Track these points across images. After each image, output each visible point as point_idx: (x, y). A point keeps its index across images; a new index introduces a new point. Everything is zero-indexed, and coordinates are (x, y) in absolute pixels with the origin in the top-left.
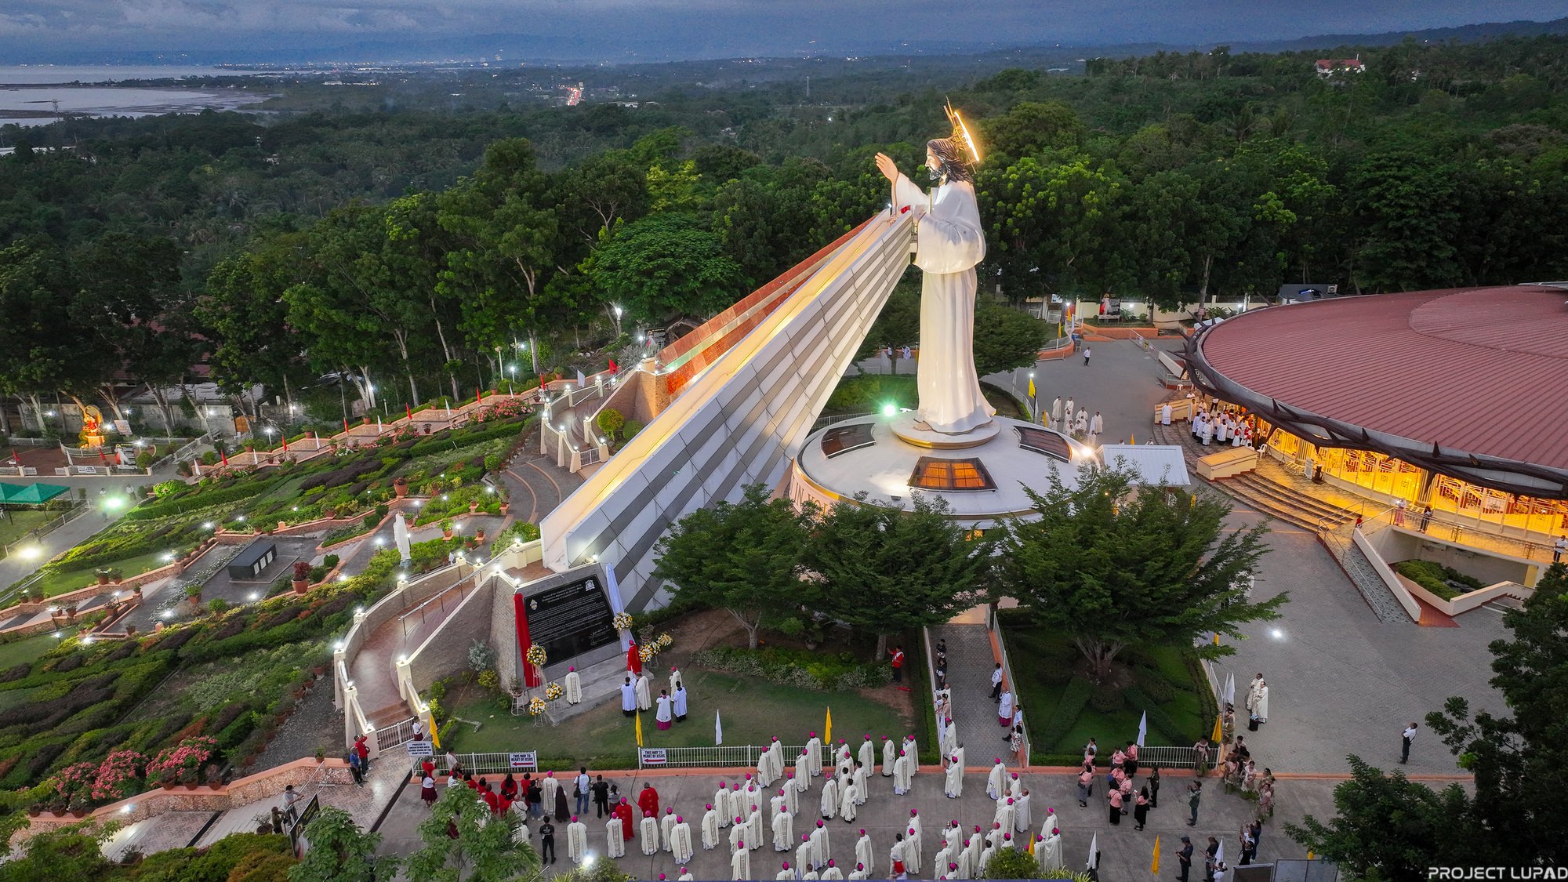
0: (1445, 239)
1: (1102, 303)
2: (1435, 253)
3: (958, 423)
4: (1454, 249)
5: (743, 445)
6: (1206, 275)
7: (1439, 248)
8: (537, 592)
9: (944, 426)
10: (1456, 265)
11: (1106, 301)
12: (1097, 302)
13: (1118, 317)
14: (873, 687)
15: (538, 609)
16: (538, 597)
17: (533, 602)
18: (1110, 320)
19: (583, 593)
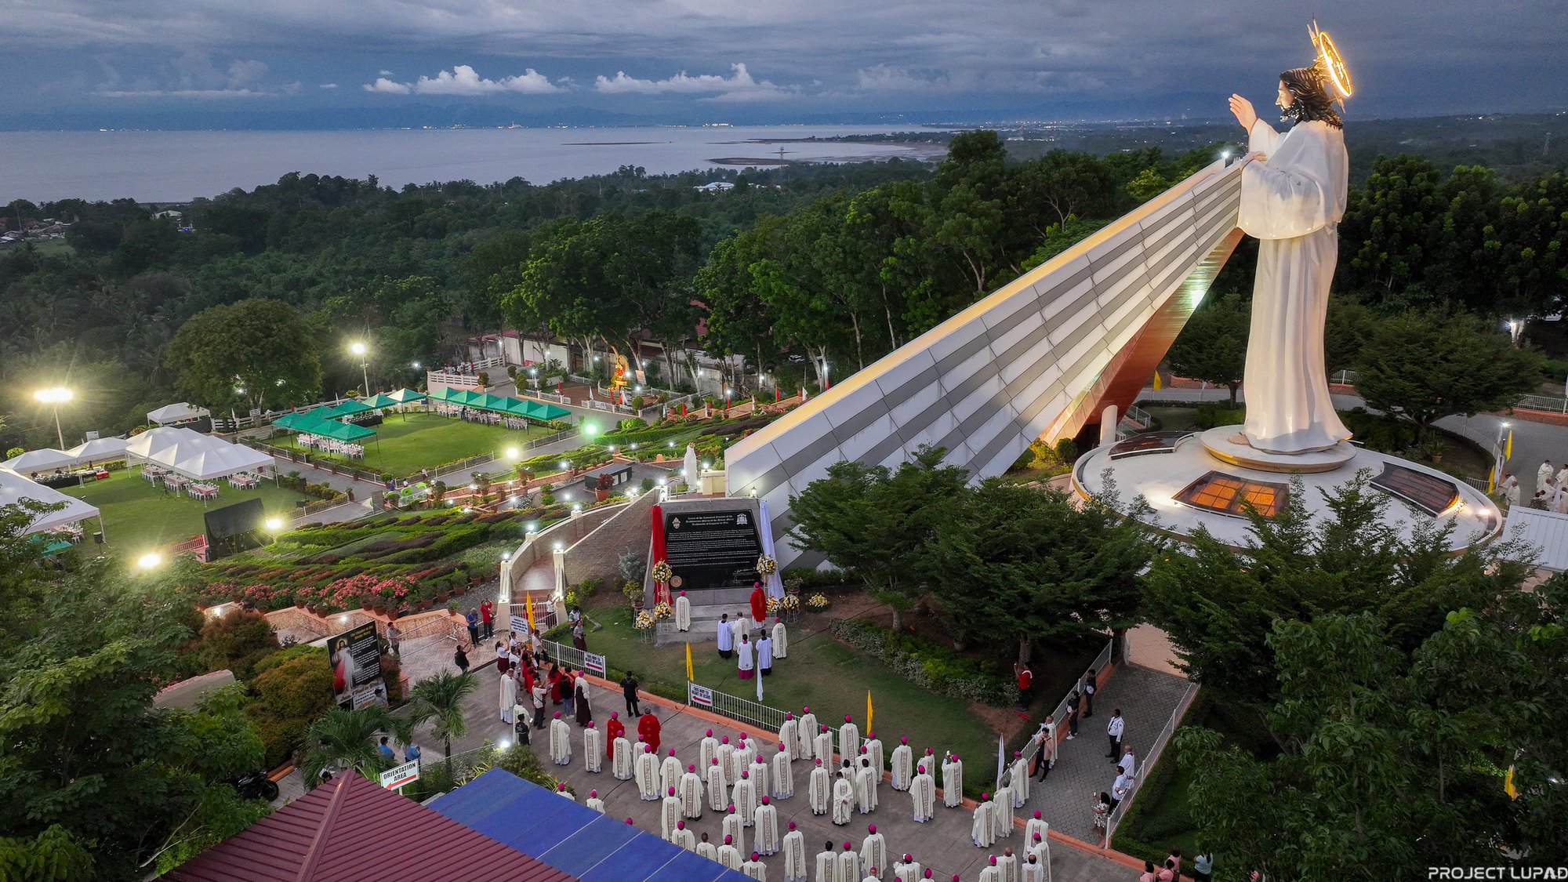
3: (1282, 439)
5: (965, 410)
8: (682, 511)
9: (1263, 441)
14: (989, 703)
15: (680, 529)
16: (683, 517)
17: (676, 520)
19: (733, 525)
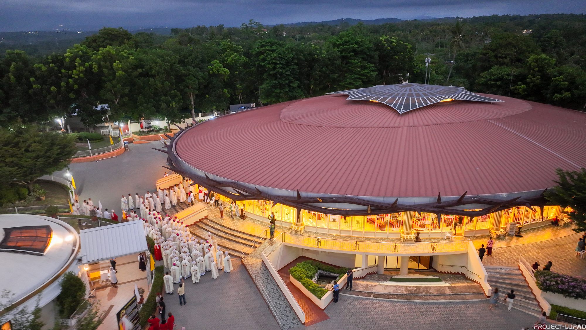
0: (294, 78)
1: (141, 123)
2: (291, 85)
4: (298, 82)
6: (192, 103)
7: (292, 82)
10: (300, 90)
11: (143, 121)
12: (138, 123)
13: (151, 129)
18: (148, 132)
